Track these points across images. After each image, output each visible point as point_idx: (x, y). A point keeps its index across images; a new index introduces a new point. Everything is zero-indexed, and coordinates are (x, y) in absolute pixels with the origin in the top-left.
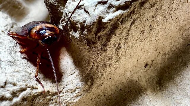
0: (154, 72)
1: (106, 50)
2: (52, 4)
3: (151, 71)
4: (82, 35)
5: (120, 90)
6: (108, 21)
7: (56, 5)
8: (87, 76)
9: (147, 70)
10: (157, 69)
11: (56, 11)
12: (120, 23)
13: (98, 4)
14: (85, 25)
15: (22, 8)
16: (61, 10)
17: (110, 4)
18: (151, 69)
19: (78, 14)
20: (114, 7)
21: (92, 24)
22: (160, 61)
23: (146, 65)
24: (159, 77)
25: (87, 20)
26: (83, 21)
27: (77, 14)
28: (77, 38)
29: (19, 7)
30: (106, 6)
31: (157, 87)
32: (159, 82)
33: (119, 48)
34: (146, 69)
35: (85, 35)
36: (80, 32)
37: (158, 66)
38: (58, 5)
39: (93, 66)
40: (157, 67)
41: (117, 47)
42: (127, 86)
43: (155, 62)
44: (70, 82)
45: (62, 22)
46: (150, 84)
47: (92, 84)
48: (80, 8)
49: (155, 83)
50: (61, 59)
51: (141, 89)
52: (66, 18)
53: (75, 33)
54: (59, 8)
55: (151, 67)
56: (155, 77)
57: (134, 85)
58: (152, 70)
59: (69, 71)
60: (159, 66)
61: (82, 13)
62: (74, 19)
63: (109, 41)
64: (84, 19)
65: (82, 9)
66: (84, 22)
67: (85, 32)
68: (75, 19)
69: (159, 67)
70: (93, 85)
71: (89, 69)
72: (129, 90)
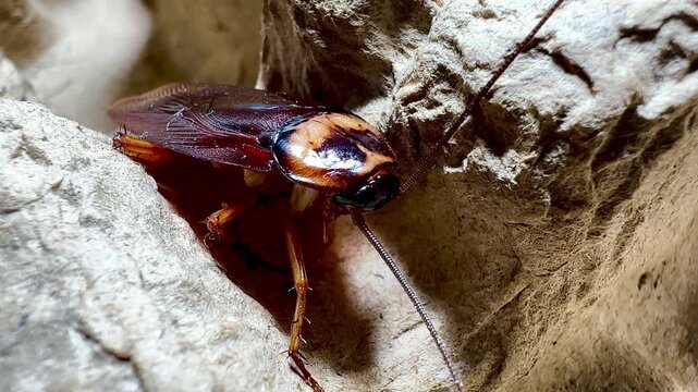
0: (667, 305)
1: (599, 234)
2: (340, 21)
3: (656, 300)
4: (537, 171)
5: (568, 383)
6: (662, 114)
7: (355, 23)
8: (479, 337)
9: (643, 300)
10: (676, 295)
11: (350, 52)
12: (687, 122)
13: (622, 37)
14: (564, 127)
15: (28, 20)
16: (376, 51)
17: (671, 43)
18: (656, 292)
19: (524, 74)
20: (684, 57)
21: (603, 123)
22: (685, 263)
23: (643, 279)
24: (685, 325)
25: (574, 104)
26: (558, 108)
27: (519, 76)
28: (507, 181)
29: (17, 13)
30: (654, 48)
31: (686, 365)
32: (690, 343)
33: (637, 224)
34: (642, 292)
35: (551, 169)
36: (534, 155)
37: (680, 279)
38: (366, 27)
39: (517, 298)
40: (675, 286)
41: (631, 217)
42: (597, 368)
43: (671, 265)
44: (407, 366)
45: (412, 105)
46: (658, 353)
47: (498, 370)
48: (532, 51)
49: (673, 347)
50: (343, 260)
51: (652, 380)
52: (437, 87)
53: (497, 160)
54: (366, 40)
55: (655, 285)
56: (673, 324)
57: (623, 363)
58: (659, 298)
59: (398, 316)
60: (685, 281)
61: (544, 74)
62: (506, 97)
63: (628, 197)
64: (563, 101)
65: (541, 55)
66: (562, 114)
67: (553, 157)
68: (514, 99)
69: (685, 285)
70: (502, 374)
71: (496, 307)
72: (606, 384)
